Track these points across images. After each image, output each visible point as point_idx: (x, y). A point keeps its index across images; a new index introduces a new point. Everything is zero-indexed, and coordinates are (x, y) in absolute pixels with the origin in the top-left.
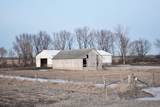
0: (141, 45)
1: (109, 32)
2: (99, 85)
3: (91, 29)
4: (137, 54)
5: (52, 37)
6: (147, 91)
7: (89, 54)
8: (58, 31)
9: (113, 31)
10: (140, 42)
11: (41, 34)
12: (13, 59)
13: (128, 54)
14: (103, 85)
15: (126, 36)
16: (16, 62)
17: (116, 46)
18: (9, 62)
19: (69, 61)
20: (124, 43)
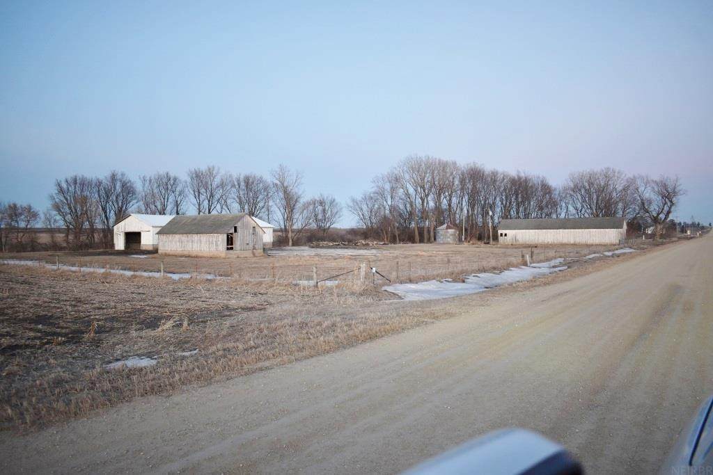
0: (323, 207)
1: (261, 180)
2: (304, 283)
3: (222, 172)
4: (314, 226)
5: (139, 186)
6: (390, 289)
7: (239, 225)
8: (151, 173)
9: (269, 179)
10: (321, 203)
11: (113, 178)
12: (51, 231)
13: (297, 226)
14: (312, 283)
15: (295, 190)
16: (60, 237)
17: (274, 208)
18: (44, 239)
19: (196, 237)
20: (290, 203)
